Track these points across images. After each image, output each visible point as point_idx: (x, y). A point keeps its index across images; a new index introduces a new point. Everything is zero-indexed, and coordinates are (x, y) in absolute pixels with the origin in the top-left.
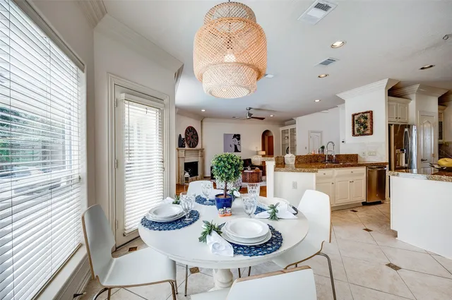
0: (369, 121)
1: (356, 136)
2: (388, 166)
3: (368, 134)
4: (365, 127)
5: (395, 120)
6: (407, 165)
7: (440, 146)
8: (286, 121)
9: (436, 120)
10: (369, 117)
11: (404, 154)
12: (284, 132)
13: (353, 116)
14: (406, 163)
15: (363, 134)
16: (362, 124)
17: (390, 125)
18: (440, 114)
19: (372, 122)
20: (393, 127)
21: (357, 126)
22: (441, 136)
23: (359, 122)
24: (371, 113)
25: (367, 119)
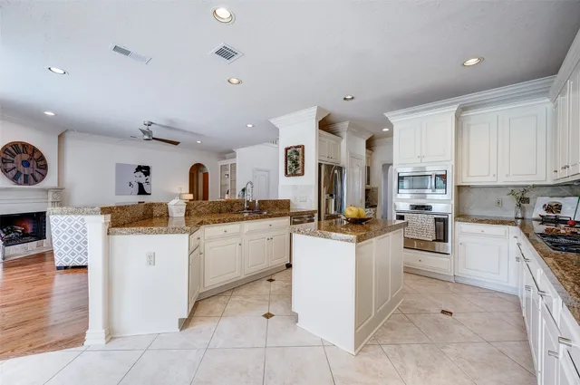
0: (300, 158)
1: (289, 176)
2: (316, 215)
3: (299, 175)
4: (297, 165)
5: (326, 159)
6: (336, 213)
7: (367, 191)
8: (227, 153)
9: (364, 163)
10: (300, 153)
11: (333, 200)
12: (223, 168)
13: (287, 149)
14: (335, 210)
15: (295, 174)
16: (294, 160)
17: (320, 165)
18: (367, 158)
19: (303, 160)
20: (323, 167)
21: (289, 163)
22: (368, 181)
23: (291, 159)
24: (302, 147)
25: (298, 154)
